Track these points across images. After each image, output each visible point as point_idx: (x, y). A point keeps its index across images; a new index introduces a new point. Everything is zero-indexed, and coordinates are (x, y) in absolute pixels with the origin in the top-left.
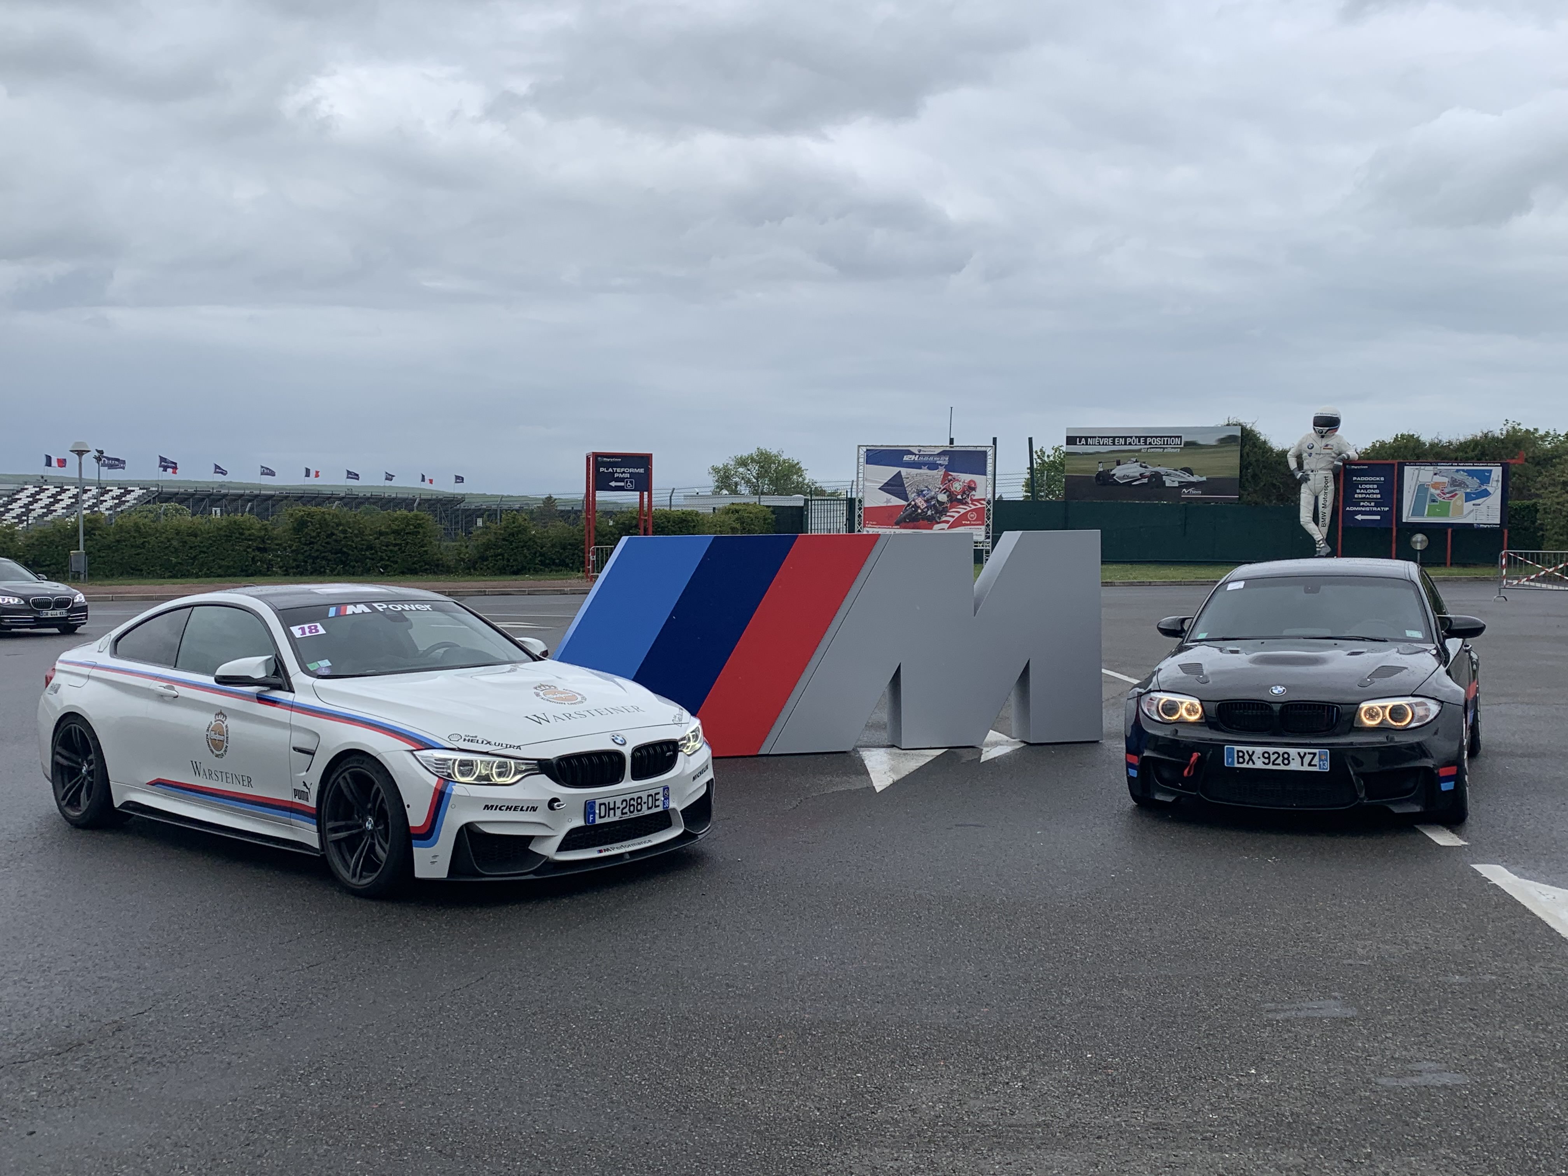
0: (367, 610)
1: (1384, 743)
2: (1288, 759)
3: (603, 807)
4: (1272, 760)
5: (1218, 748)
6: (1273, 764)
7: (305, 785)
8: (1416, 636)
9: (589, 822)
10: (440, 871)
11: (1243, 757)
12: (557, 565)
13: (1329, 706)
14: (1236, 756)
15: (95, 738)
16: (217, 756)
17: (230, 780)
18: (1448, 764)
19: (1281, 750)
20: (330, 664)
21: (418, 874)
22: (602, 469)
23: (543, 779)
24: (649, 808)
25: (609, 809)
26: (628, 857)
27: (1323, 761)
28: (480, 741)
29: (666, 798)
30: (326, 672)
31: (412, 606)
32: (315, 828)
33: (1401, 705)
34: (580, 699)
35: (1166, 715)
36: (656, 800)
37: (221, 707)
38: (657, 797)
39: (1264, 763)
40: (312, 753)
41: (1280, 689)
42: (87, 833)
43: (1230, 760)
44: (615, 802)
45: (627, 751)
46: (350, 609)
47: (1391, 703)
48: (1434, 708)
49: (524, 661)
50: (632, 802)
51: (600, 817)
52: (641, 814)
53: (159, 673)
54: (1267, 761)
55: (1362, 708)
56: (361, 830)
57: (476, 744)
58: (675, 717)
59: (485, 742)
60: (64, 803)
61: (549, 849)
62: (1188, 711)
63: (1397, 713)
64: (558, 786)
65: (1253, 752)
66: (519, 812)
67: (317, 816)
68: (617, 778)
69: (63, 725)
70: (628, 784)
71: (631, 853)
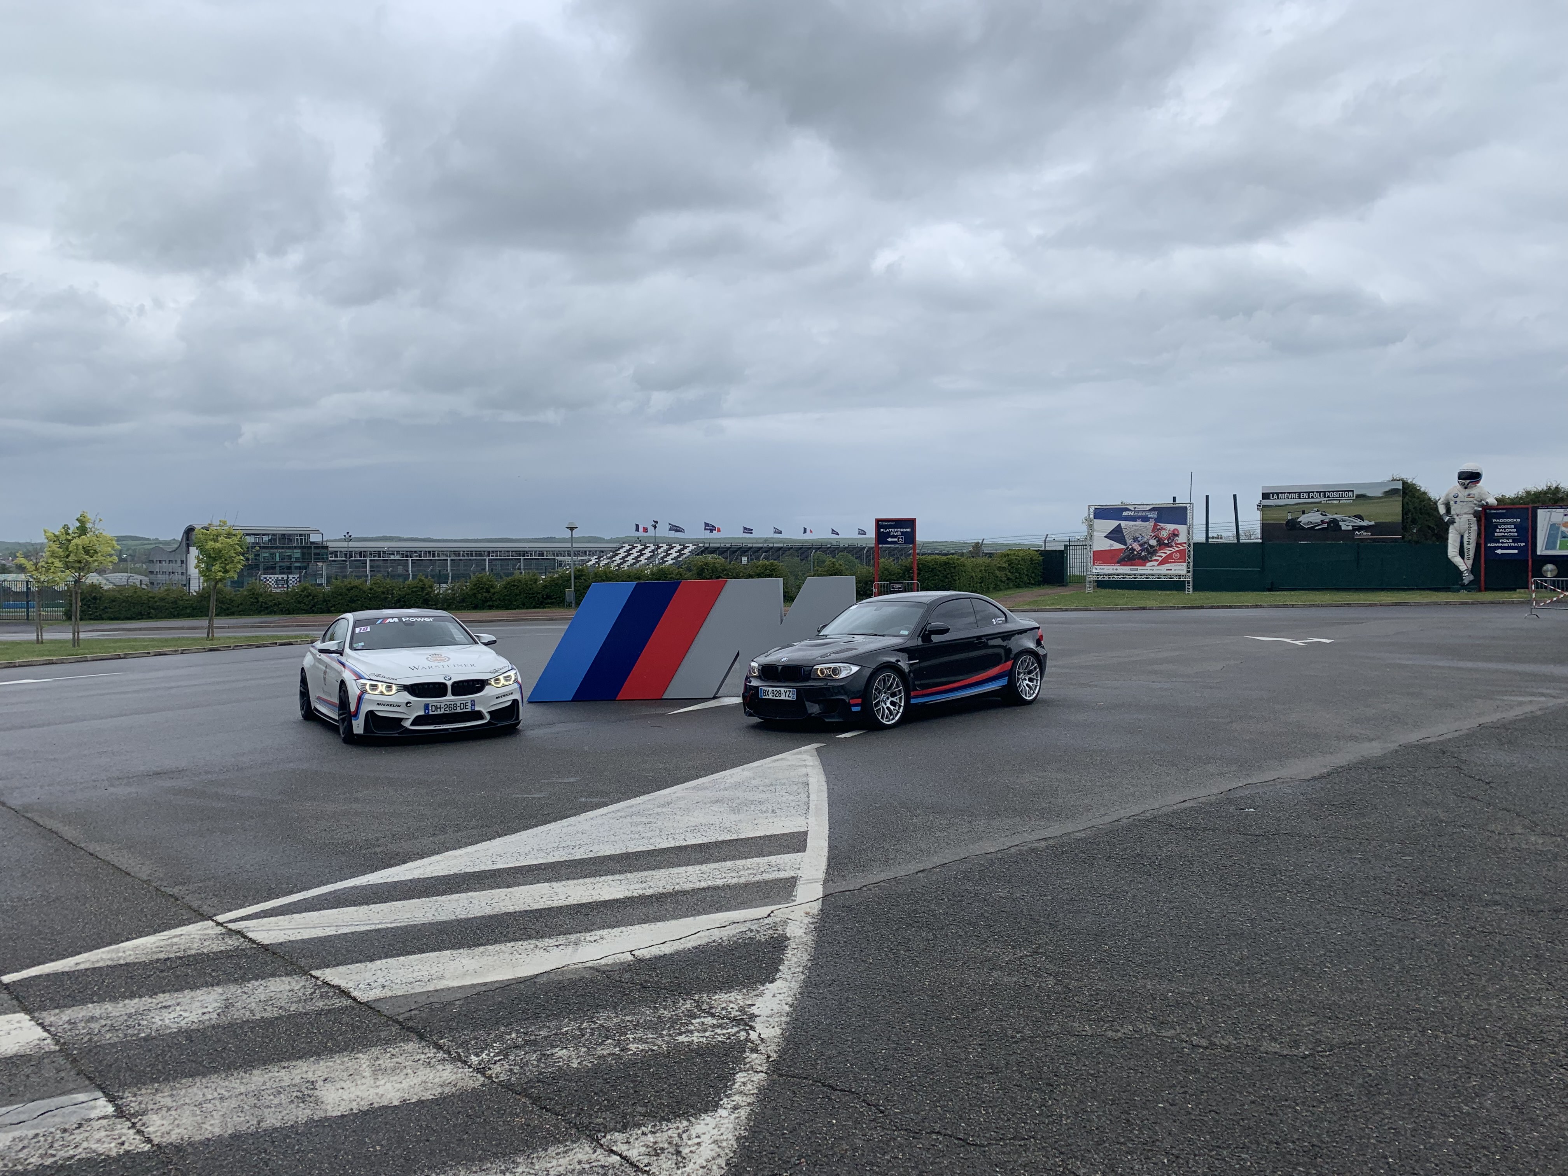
0: (397, 621)
1: (823, 686)
2: (781, 694)
3: (435, 707)
5: (760, 689)
6: (777, 696)
8: (904, 634)
9: (427, 713)
10: (361, 730)
14: (763, 692)
15: (307, 678)
16: (325, 685)
19: (778, 689)
20: (365, 644)
21: (357, 732)
22: (882, 530)
23: (405, 693)
24: (464, 710)
25: (439, 708)
26: (451, 730)
27: (793, 694)
29: (477, 705)
30: (361, 648)
33: (836, 667)
34: (446, 660)
36: (470, 706)
38: (467, 704)
41: (785, 659)
42: (307, 719)
43: (761, 694)
44: (442, 705)
45: (449, 683)
47: (831, 666)
48: (854, 669)
50: (453, 706)
51: (434, 712)
52: (456, 712)
54: (773, 695)
55: (818, 668)
57: (380, 678)
58: (495, 669)
59: (385, 678)
61: (407, 724)
63: (836, 671)
64: (413, 696)
65: (771, 691)
66: (394, 707)
67: (338, 708)
68: (444, 694)
70: (449, 697)
71: (455, 729)
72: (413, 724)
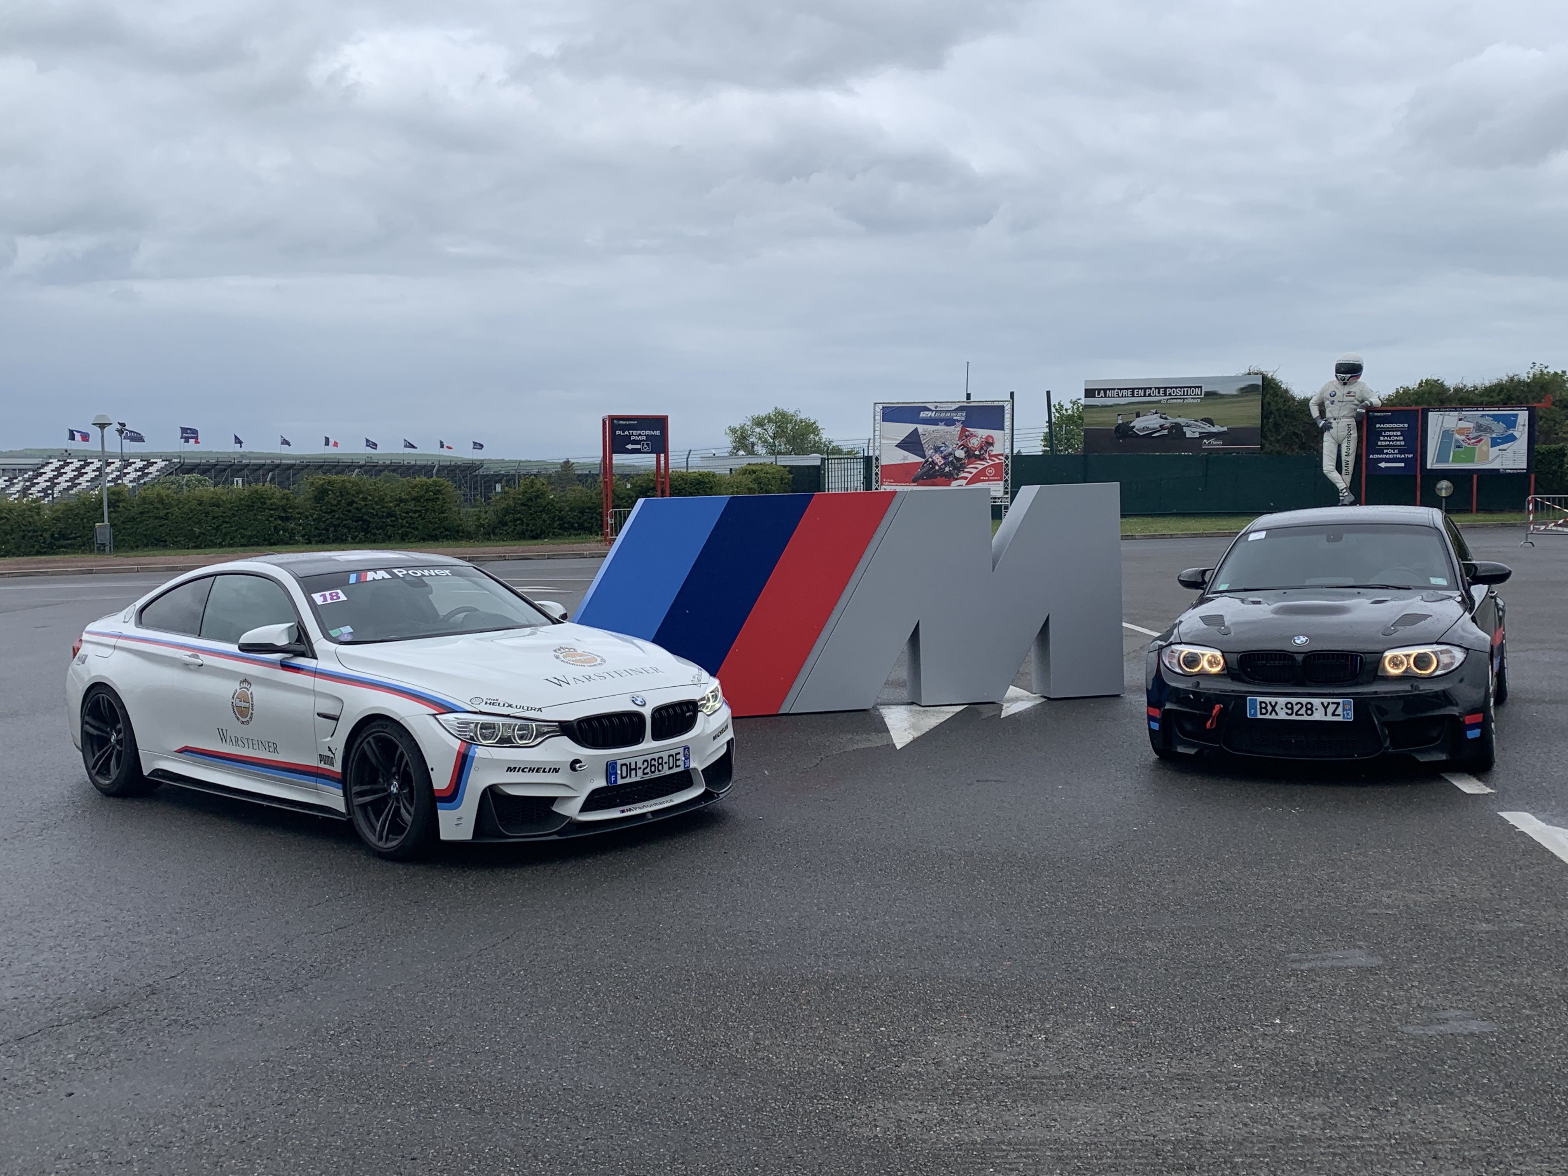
0: (387, 576)
1: (1407, 691)
2: (1311, 709)
3: (624, 768)
4: (1295, 711)
5: (1240, 700)
6: (1297, 714)
7: (330, 750)
8: (1440, 583)
9: (611, 783)
10: (465, 833)
11: (1265, 708)
12: (576, 529)
13: (1352, 656)
14: (1258, 707)
15: (123, 707)
16: (243, 723)
17: (256, 746)
18: (1473, 711)
19: (1304, 701)
20: (352, 631)
21: (444, 836)
22: (618, 432)
23: (565, 742)
24: (670, 768)
25: (631, 769)
26: (650, 816)
27: (1346, 710)
28: (501, 704)
29: (687, 758)
30: (349, 638)
31: (432, 571)
32: (341, 792)
33: (1425, 653)
34: (599, 661)
35: (1187, 667)
36: (677, 760)
37: (245, 674)
38: (678, 757)
39: (1287, 714)
40: (336, 719)
41: (1303, 639)
42: (119, 801)
43: (1253, 711)
44: (636, 763)
45: (647, 712)
46: (370, 576)
47: (1415, 651)
48: (1459, 656)
49: (544, 625)
50: (653, 762)
51: (622, 778)
52: (662, 774)
53: (184, 642)
54: (1290, 712)
55: (1386, 657)
56: (386, 793)
57: (497, 707)
58: (694, 677)
59: (506, 705)
60: (94, 772)
61: (572, 810)
62: (1210, 663)
63: (1422, 661)
64: (580, 747)
65: (1276, 703)
66: (541, 774)
67: (342, 781)
68: (637, 738)
69: (91, 695)
70: (648, 744)
71: (654, 813)
72: (585, 808)
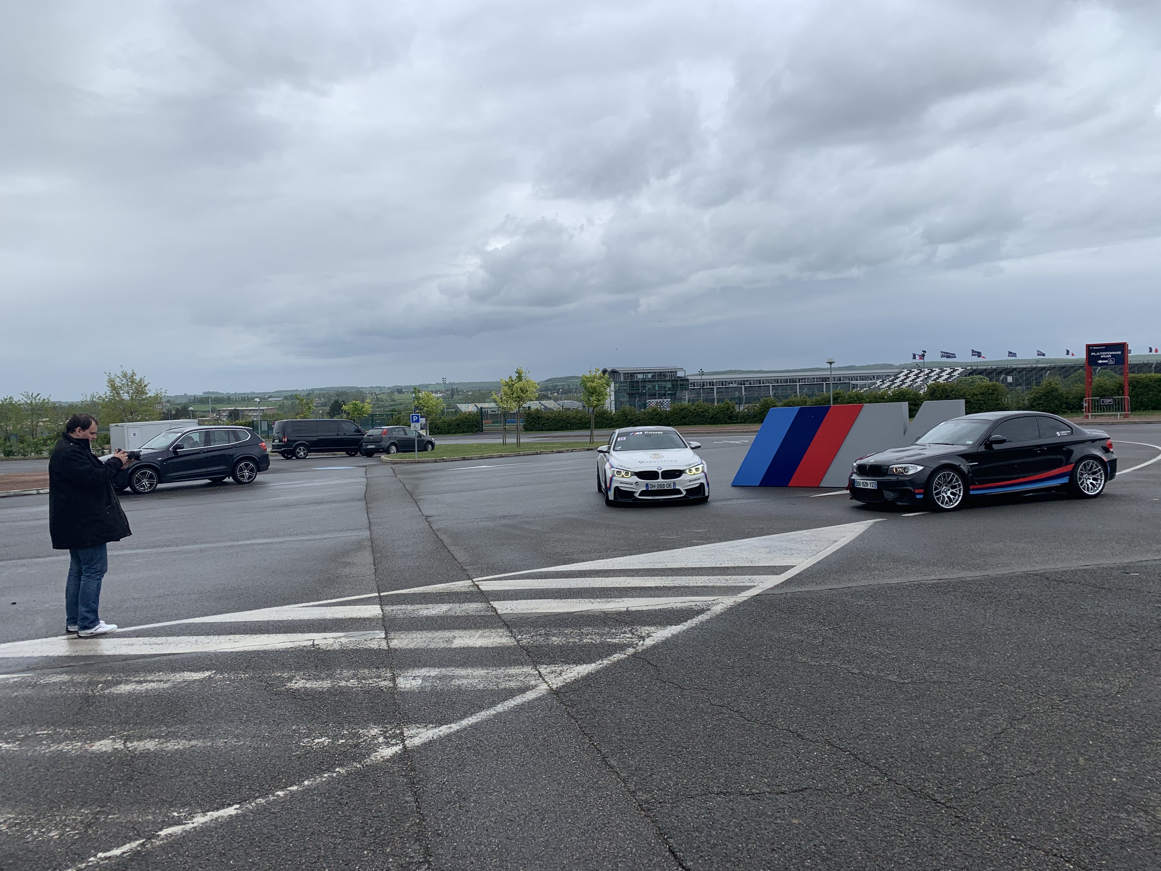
0: (642, 434)
2: (868, 484)
3: (651, 485)
8: (969, 443)
9: (648, 489)
10: (613, 498)
18: (920, 488)
19: (866, 481)
20: (622, 448)
22: (1092, 354)
23: (637, 477)
24: (669, 488)
25: (654, 486)
26: (662, 500)
27: (876, 485)
29: (677, 486)
30: (619, 450)
34: (661, 458)
36: (670, 485)
38: (673, 485)
39: (862, 486)
41: (872, 460)
45: (660, 472)
46: (638, 433)
47: (902, 466)
48: (920, 468)
50: (663, 485)
51: (652, 488)
52: (666, 489)
55: (893, 467)
59: (624, 467)
61: (637, 495)
63: (906, 469)
64: (640, 479)
65: (860, 482)
66: (630, 485)
68: (658, 478)
70: (660, 480)
72: (640, 495)
